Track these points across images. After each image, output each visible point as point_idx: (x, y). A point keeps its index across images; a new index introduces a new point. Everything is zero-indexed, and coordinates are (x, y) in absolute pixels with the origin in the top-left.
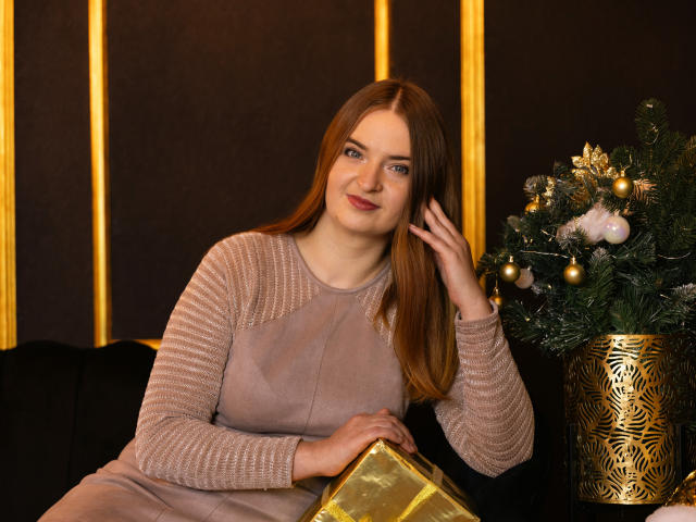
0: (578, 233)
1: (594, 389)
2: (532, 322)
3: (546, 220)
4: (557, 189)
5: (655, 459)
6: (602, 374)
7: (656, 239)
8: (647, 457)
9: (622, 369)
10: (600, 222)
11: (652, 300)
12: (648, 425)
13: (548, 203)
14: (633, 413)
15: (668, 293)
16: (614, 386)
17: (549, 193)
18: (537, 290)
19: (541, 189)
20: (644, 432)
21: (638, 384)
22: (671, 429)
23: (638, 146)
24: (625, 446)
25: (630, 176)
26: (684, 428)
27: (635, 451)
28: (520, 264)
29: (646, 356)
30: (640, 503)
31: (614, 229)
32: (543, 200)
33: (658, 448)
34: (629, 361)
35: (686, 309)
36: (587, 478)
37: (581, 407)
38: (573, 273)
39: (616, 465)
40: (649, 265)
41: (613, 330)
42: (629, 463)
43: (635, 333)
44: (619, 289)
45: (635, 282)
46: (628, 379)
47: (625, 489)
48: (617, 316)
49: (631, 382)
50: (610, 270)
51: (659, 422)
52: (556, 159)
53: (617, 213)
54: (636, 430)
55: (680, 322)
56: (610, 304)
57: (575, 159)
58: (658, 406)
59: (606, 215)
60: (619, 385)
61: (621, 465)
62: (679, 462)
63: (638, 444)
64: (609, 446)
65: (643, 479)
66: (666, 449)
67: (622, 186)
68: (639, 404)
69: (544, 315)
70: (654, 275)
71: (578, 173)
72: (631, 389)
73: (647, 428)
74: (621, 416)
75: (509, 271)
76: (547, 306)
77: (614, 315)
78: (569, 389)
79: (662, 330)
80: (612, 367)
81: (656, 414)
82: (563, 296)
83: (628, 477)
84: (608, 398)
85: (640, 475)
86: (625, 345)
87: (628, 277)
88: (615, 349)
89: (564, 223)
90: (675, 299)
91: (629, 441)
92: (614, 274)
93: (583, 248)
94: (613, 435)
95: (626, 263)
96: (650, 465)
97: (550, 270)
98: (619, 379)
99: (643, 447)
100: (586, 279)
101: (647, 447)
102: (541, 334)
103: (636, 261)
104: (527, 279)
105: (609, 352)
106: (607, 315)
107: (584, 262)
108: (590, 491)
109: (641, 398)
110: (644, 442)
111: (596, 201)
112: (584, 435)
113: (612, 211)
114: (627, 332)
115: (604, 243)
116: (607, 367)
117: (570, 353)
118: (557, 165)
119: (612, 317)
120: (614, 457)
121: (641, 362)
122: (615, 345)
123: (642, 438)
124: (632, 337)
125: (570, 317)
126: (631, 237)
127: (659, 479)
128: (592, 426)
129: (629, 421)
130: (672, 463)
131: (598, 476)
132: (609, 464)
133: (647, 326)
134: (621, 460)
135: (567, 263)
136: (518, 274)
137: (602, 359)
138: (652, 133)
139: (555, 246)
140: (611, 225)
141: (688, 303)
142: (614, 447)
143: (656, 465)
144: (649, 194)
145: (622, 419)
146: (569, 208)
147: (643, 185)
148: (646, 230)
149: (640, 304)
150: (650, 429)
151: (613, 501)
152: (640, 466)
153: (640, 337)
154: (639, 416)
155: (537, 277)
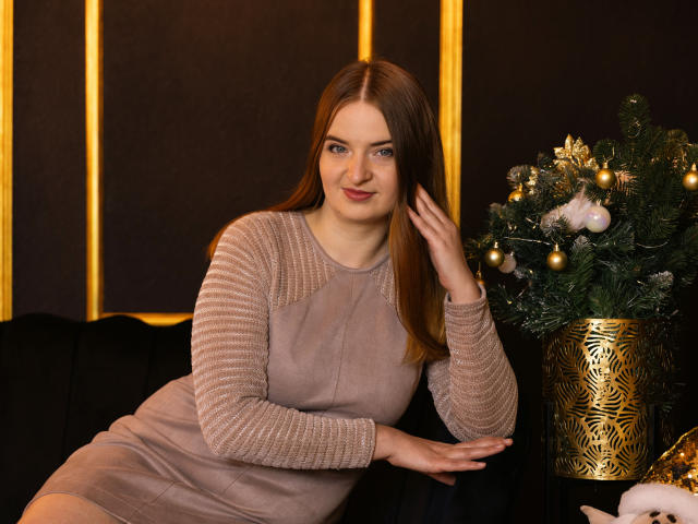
0: (561, 221)
1: (572, 371)
2: (513, 305)
3: (530, 209)
4: (540, 179)
5: (629, 438)
6: (580, 356)
7: (634, 228)
8: (621, 435)
9: (600, 351)
10: (582, 211)
11: (629, 286)
12: (622, 405)
13: (532, 192)
14: (609, 393)
15: (645, 280)
16: (591, 367)
17: (532, 182)
18: (519, 275)
19: (524, 178)
20: (619, 412)
21: (614, 366)
22: (644, 409)
23: (620, 139)
24: (600, 425)
25: (611, 168)
26: (657, 409)
27: (610, 429)
28: (504, 250)
29: (623, 338)
30: (613, 479)
31: (596, 218)
32: (526, 189)
33: (632, 426)
34: (606, 344)
35: (662, 295)
36: (563, 454)
37: (559, 388)
38: (556, 260)
39: (591, 443)
40: (629, 253)
41: (591, 315)
42: (604, 441)
43: (612, 318)
44: (598, 275)
45: (614, 269)
46: (605, 361)
47: (600, 465)
48: (596, 301)
49: (608, 364)
50: (590, 257)
51: (634, 402)
52: (539, 150)
53: (598, 203)
54: (611, 410)
55: (655, 307)
56: (589, 289)
57: (557, 150)
58: (633, 388)
59: (588, 204)
60: (597, 367)
61: (597, 443)
62: (651, 442)
63: (613, 423)
64: (585, 425)
65: (617, 456)
66: (639, 428)
67: (604, 177)
68: (615, 385)
69: (525, 299)
70: (631, 262)
71: (561, 164)
72: (608, 371)
73: (622, 408)
74: (597, 396)
75: (494, 256)
76: (529, 290)
77: (593, 300)
78: (548, 369)
79: (639, 314)
80: (590, 349)
81: (630, 395)
82: (544, 281)
83: (602, 455)
84: (585, 379)
85: (614, 453)
86: (602, 329)
87: (608, 264)
88: (593, 333)
89: (547, 212)
90: (652, 285)
91: (604, 420)
92: (594, 261)
93: (565, 236)
94: (589, 414)
95: (606, 251)
96: (624, 444)
97: (533, 255)
98: (596, 361)
99: (618, 426)
100: (568, 266)
101: (622, 426)
102: (523, 316)
103: (615, 249)
104: (510, 264)
105: (587, 335)
106: (586, 300)
107: (566, 249)
108: (565, 466)
109: (617, 380)
110: (619, 421)
111: (578, 191)
112: (561, 413)
113: (594, 201)
114: (604, 317)
115: (585, 232)
116: (585, 349)
117: (549, 335)
118: (541, 155)
119: (590, 302)
120: (590, 435)
121: (618, 345)
122: (593, 328)
123: (617, 417)
124: (610, 321)
125: (551, 301)
126: (611, 226)
127: (633, 456)
128: (569, 405)
129: (605, 401)
130: (645, 441)
131: (574, 453)
132: (585, 442)
133: (624, 311)
134: (596, 437)
135: (550, 250)
136: (502, 259)
137: (580, 341)
138: (635, 128)
139: (539, 234)
140: (593, 214)
141: (663, 290)
142: (590, 425)
143: (629, 443)
144: (629, 185)
145: (598, 400)
146: (552, 198)
147: (624, 176)
148: (625, 219)
149: (619, 291)
150: (625, 409)
151: (588, 476)
152: (614, 444)
153: (616, 322)
154: (614, 396)
155: (520, 262)
